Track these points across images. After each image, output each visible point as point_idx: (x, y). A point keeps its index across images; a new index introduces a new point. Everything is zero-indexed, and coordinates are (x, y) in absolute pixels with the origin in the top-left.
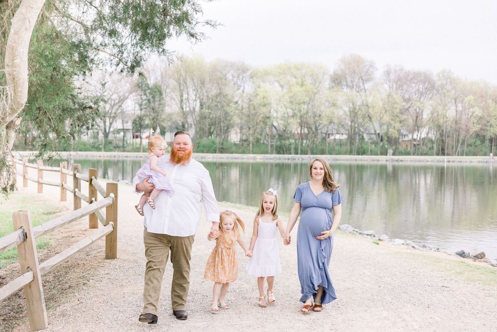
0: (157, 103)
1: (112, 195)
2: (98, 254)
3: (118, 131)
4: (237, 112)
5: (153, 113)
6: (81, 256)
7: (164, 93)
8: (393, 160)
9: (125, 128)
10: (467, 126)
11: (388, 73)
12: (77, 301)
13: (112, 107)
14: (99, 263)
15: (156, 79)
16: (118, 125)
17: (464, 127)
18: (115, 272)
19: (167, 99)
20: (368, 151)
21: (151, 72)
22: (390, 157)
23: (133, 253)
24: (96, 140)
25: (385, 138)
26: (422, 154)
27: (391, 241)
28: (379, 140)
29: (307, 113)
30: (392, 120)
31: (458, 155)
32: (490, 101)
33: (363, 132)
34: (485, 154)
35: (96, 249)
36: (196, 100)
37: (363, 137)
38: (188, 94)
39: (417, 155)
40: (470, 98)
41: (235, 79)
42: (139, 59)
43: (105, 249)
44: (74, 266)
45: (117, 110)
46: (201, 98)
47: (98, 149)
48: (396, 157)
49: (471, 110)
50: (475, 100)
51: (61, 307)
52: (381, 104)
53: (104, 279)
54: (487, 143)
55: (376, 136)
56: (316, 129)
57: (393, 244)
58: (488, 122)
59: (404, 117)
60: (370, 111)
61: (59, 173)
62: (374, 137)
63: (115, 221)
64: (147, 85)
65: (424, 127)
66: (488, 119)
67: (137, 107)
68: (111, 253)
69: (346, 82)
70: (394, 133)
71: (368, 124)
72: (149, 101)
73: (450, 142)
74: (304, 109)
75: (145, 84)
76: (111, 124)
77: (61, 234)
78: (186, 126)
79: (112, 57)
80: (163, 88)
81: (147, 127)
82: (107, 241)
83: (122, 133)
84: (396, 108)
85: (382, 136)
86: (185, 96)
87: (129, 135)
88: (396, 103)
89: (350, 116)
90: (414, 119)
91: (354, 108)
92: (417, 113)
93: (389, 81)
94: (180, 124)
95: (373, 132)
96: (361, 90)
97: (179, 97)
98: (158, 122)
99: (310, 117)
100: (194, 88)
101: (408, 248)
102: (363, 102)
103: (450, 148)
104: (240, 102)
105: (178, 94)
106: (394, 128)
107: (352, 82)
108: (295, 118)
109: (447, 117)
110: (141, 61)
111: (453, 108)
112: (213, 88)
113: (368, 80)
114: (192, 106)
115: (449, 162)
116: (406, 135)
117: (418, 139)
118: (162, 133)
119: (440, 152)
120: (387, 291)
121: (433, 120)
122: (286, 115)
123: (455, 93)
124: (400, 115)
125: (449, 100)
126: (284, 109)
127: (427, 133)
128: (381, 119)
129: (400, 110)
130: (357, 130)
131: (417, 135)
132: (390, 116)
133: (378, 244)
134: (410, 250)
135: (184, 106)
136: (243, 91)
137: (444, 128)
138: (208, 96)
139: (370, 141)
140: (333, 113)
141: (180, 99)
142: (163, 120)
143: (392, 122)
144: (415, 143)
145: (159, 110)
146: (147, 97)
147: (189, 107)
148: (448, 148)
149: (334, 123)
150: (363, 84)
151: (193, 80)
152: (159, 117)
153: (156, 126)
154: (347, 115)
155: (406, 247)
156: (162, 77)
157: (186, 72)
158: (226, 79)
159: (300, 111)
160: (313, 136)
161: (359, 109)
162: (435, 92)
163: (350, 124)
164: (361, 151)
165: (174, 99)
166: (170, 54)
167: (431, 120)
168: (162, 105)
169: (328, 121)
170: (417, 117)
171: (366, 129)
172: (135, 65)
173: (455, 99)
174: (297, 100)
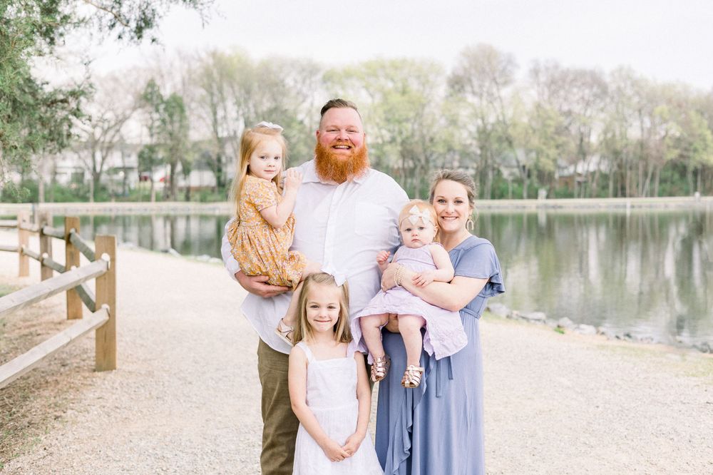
0: (177, 125)
1: (106, 257)
2: (82, 363)
3: (116, 170)
4: (303, 136)
5: (171, 139)
6: (51, 367)
7: (186, 108)
8: (546, 206)
9: (127, 165)
10: (658, 151)
11: (535, 72)
12: (42, 451)
13: (105, 132)
14: (85, 378)
15: (174, 86)
16: (116, 160)
17: (654, 153)
18: (113, 394)
19: (192, 119)
20: (508, 193)
21: (166, 77)
22: (542, 200)
23: (145, 360)
24: (81, 185)
25: (535, 173)
26: (591, 196)
27: (578, 328)
28: (525, 176)
29: (413, 135)
30: (544, 144)
31: (646, 196)
32: (692, 113)
33: (499, 165)
34: (687, 194)
35: (80, 355)
36: (237, 119)
37: (499, 171)
38: (225, 110)
39: (585, 197)
40: (662, 108)
41: (299, 86)
42: (150, 16)
43: (94, 354)
44: (38, 386)
45: (114, 136)
46: (246, 115)
47: (84, 199)
48: (552, 202)
49: (665, 126)
50: (669, 111)
51: (12, 463)
52: (525, 120)
53: (93, 408)
54: (690, 177)
55: (520, 171)
56: (427, 161)
57: (581, 333)
58: (691, 144)
59: (562, 139)
60: (510, 131)
61: (17, 230)
62: (516, 171)
63: (112, 302)
64: (160, 97)
65: (593, 154)
66: (691, 139)
67: (145, 131)
68: (105, 359)
69: (472, 87)
70: (547, 165)
71: (508, 153)
72: (164, 121)
73: (633, 177)
74: (407, 130)
75: (157, 96)
76: (104, 159)
77: (17, 331)
78: (224, 160)
79: (102, 12)
80: (186, 100)
81: (161, 162)
82: (97, 339)
83: (122, 174)
84: (549, 126)
85: (529, 171)
86: (220, 113)
87: (134, 177)
88: (550, 118)
89: (479, 140)
90: (578, 142)
91: (485, 126)
92: (582, 134)
93: (539, 85)
94: (214, 157)
95: (514, 163)
96: (495, 99)
97: (211, 114)
98: (178, 154)
99: (417, 143)
100: (235, 100)
101: (608, 339)
102: (498, 117)
103: (634, 186)
104: (307, 122)
105: (209, 109)
106: (548, 156)
107: (481, 86)
108: (394, 144)
109: (627, 139)
110: (154, 18)
111: (637, 124)
112: (265, 100)
113: (506, 83)
114: (231, 128)
115: (633, 207)
116: (566, 168)
117: (584, 174)
118: (186, 171)
119: (619, 193)
120: (613, 415)
121: (607, 144)
122: (380, 141)
123: (639, 102)
124: (556, 137)
125: (630, 112)
126: (376, 129)
127: (599, 164)
128: (527, 142)
129: (557, 129)
130: (490, 161)
131: (583, 167)
132: (540, 138)
133: (563, 333)
134: (615, 342)
135: (220, 129)
136: (312, 105)
137: (624, 156)
138: (256, 113)
139: (511, 178)
140: (452, 135)
141: (213, 118)
142: (187, 152)
143: (544, 148)
144: (579, 179)
145: (180, 135)
146: (160, 115)
147: (228, 129)
148: (630, 187)
149: (454, 151)
150: (498, 90)
151: (232, 87)
152: (180, 146)
153: (176, 161)
154: (474, 138)
155: (604, 337)
156: (184, 84)
157: (221, 75)
158: (284, 86)
159: (401, 133)
160: (423, 171)
161: (493, 130)
162: (608, 100)
163: (479, 152)
164: (498, 194)
165: (204, 119)
166: (205, 6)
167: (604, 145)
168: (184, 127)
169: (446, 148)
170: (582, 140)
171: (504, 159)
172: (143, 25)
173: (640, 111)
174: (397, 117)
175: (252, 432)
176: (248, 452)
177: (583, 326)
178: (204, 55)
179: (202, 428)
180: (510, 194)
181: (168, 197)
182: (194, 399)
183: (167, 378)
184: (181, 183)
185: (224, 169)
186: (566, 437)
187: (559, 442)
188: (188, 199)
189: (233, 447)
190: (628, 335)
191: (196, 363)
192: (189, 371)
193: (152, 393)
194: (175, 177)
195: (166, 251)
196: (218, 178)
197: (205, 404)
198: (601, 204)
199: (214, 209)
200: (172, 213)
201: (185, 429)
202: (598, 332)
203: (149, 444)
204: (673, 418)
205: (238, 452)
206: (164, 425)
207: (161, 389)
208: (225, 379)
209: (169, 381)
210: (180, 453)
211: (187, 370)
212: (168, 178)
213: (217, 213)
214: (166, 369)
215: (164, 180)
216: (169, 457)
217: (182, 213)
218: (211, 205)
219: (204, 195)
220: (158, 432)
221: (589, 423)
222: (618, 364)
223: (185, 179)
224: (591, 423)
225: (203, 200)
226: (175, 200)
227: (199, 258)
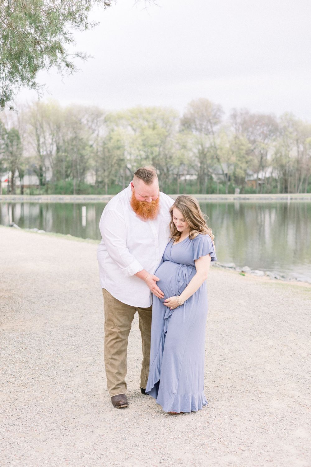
0: (15, 147)
4: (92, 155)
5: (12, 156)
7: (21, 137)
8: (240, 199)
10: (307, 165)
11: (234, 116)
15: (13, 123)
17: (305, 166)
19: (24, 144)
20: (216, 190)
21: (8, 117)
22: (237, 195)
23: (7, 290)
25: (233, 178)
26: (266, 193)
27: (254, 272)
28: (227, 180)
29: (159, 155)
30: (239, 161)
31: (300, 193)
33: (212, 173)
36: (52, 144)
37: (211, 177)
38: (45, 138)
39: (263, 193)
41: (90, 124)
46: (58, 141)
48: (243, 196)
52: (228, 146)
55: (224, 177)
56: (168, 170)
57: (255, 275)
59: (250, 158)
60: (219, 152)
62: (222, 177)
64: (5, 130)
65: (269, 167)
69: (196, 125)
70: (240, 173)
71: (216, 165)
72: (7, 145)
73: (292, 181)
74: (156, 151)
75: (3, 130)
78: (44, 169)
80: (20, 132)
81: (5, 170)
84: (242, 149)
85: (230, 177)
86: (42, 140)
88: (242, 145)
89: (200, 158)
90: (259, 159)
91: (203, 150)
92: (262, 154)
93: (236, 124)
94: (38, 167)
95: (221, 172)
96: (209, 133)
97: (36, 141)
98: (16, 165)
99: (162, 159)
100: (50, 132)
101: (270, 279)
102: (211, 144)
103: (293, 186)
104: (95, 146)
105: (35, 138)
106: (241, 168)
107: (201, 125)
108: (147, 160)
109: (289, 158)
110: (11, 95)
111: (295, 148)
112: (69, 132)
113: (216, 123)
114: (48, 149)
115: (291, 199)
116: (252, 175)
117: (263, 178)
118: (21, 176)
119: (284, 190)
120: (267, 321)
121: (276, 161)
122: (139, 158)
123: (297, 135)
124: (246, 156)
125: (291, 141)
126: (137, 151)
127: (272, 173)
128: (229, 159)
129: (246, 151)
130: (206, 171)
131: (262, 175)
132: (237, 157)
133: (244, 275)
134: (274, 281)
135: (41, 150)
136: (98, 135)
137: (287, 168)
138: (64, 140)
139: (218, 181)
140: (183, 155)
141: (37, 143)
142: (22, 164)
143: (239, 163)
144: (260, 182)
145: (17, 153)
146: (5, 141)
147: (46, 150)
148: (290, 187)
149: (184, 165)
150: (211, 127)
151: (49, 125)
152: (17, 161)
153: (15, 169)
154: (196, 157)
155: (268, 278)
156: (19, 122)
157: (42, 117)
158: (81, 124)
159: (152, 153)
160: (165, 177)
161: (208, 151)
162: (278, 133)
163: (199, 165)
164: (211, 191)
165: (31, 143)
166: (40, 87)
167: (275, 161)
168: (20, 149)
169: (179, 163)
170: (262, 158)
171: (214, 170)
172: (5, 99)
173: (297, 140)
174: (150, 143)
175: (70, 329)
176: (69, 340)
177: (257, 271)
178: (31, 104)
179: (43, 327)
180: (218, 192)
181: (10, 191)
182: (37, 312)
183: (20, 300)
184: (18, 183)
185: (44, 175)
186: (240, 332)
187: (236, 335)
188: (22, 193)
189: (60, 337)
190: (283, 277)
191: (36, 292)
192: (33, 296)
193: (13, 308)
194: (14, 179)
195: (12, 226)
196: (41, 180)
197: (43, 314)
198: (273, 197)
199: (38, 199)
200: (13, 201)
201: (33, 327)
202: (265, 274)
203: (14, 335)
204: (299, 322)
205: (63, 340)
206: (22, 325)
207: (18, 306)
208: (53, 301)
209: (22, 302)
210: (32, 341)
211: (31, 296)
212: (10, 179)
213: (40, 201)
214: (20, 295)
215: (7, 181)
216: (26, 342)
217: (19, 201)
218: (36, 197)
219: (32, 190)
220: (18, 329)
221: (253, 324)
222: (273, 293)
223: (20, 180)
224: (254, 325)
225: (32, 194)
226: (15, 194)
227: (32, 230)
